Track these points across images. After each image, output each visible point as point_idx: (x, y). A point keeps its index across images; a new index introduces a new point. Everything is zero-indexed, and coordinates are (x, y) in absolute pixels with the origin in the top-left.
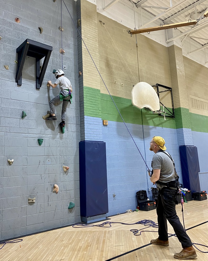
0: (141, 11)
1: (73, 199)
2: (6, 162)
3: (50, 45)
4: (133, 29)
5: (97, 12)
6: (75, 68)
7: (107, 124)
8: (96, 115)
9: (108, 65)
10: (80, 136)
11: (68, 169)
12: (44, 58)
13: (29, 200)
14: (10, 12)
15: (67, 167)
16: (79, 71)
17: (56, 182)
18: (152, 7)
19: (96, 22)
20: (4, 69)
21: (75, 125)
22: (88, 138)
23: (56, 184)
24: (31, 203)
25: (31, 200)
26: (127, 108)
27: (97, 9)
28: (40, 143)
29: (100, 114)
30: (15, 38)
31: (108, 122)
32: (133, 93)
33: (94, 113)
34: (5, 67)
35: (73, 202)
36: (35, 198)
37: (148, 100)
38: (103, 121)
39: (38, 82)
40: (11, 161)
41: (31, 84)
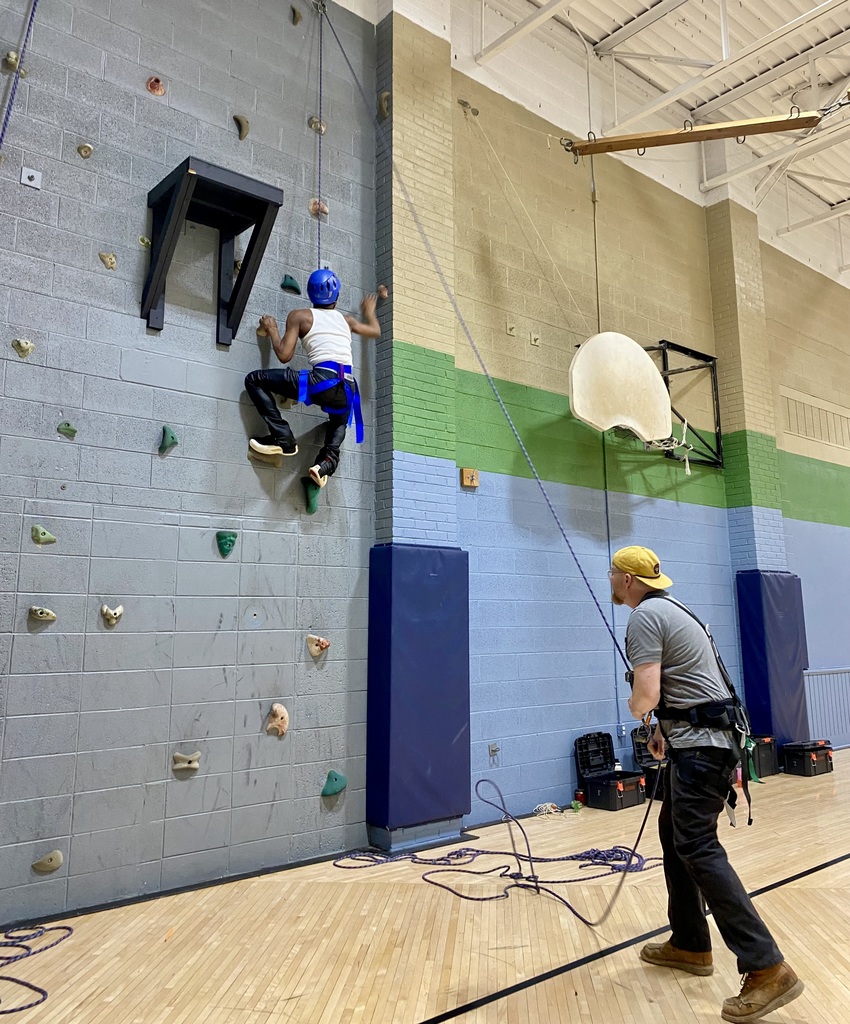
0: (612, 70)
1: (342, 762)
2: (96, 615)
3: (273, 185)
4: (582, 136)
5: (453, 70)
6: (363, 272)
7: (475, 483)
8: (436, 450)
9: (486, 264)
10: (373, 525)
11: (327, 647)
12: (250, 231)
13: (176, 760)
14: (127, 56)
15: (322, 639)
16: (379, 282)
17: (277, 693)
18: (652, 56)
19: (449, 104)
20: (100, 267)
21: (357, 485)
22: (405, 532)
23: (281, 702)
24: (185, 774)
25: (183, 760)
26: (548, 426)
27: (453, 57)
28: (226, 547)
29: (452, 445)
30: (143, 153)
31: (481, 478)
32: (574, 372)
33: (430, 442)
34: (103, 261)
35: (340, 772)
36: (199, 754)
37: (628, 398)
38: (462, 471)
39: (223, 318)
40: (112, 613)
41: (200, 327)
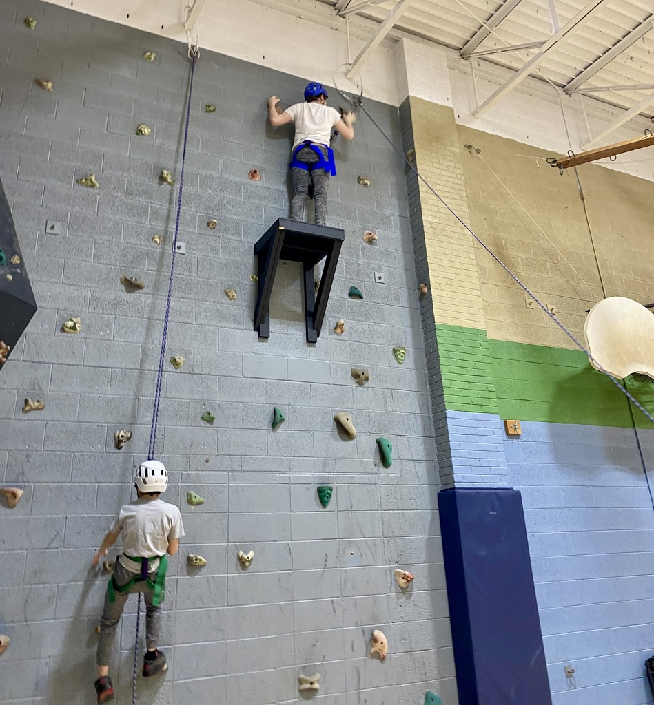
1: (436, 682)
2: (234, 559)
3: (338, 228)
5: (457, 125)
6: (407, 277)
7: (519, 432)
8: (481, 407)
10: (438, 473)
11: (412, 579)
12: (324, 260)
13: (301, 682)
15: (407, 573)
16: (420, 282)
17: (375, 620)
19: (457, 149)
20: (226, 300)
21: (421, 440)
22: (463, 479)
23: (380, 629)
24: (309, 693)
25: (306, 682)
26: (575, 378)
27: (456, 117)
28: (325, 499)
29: (494, 402)
30: (250, 220)
31: (522, 427)
32: (587, 332)
33: (475, 401)
34: (228, 295)
35: (435, 693)
36: (318, 676)
37: (639, 349)
38: (505, 422)
39: (310, 324)
40: (246, 557)
41: (294, 332)
